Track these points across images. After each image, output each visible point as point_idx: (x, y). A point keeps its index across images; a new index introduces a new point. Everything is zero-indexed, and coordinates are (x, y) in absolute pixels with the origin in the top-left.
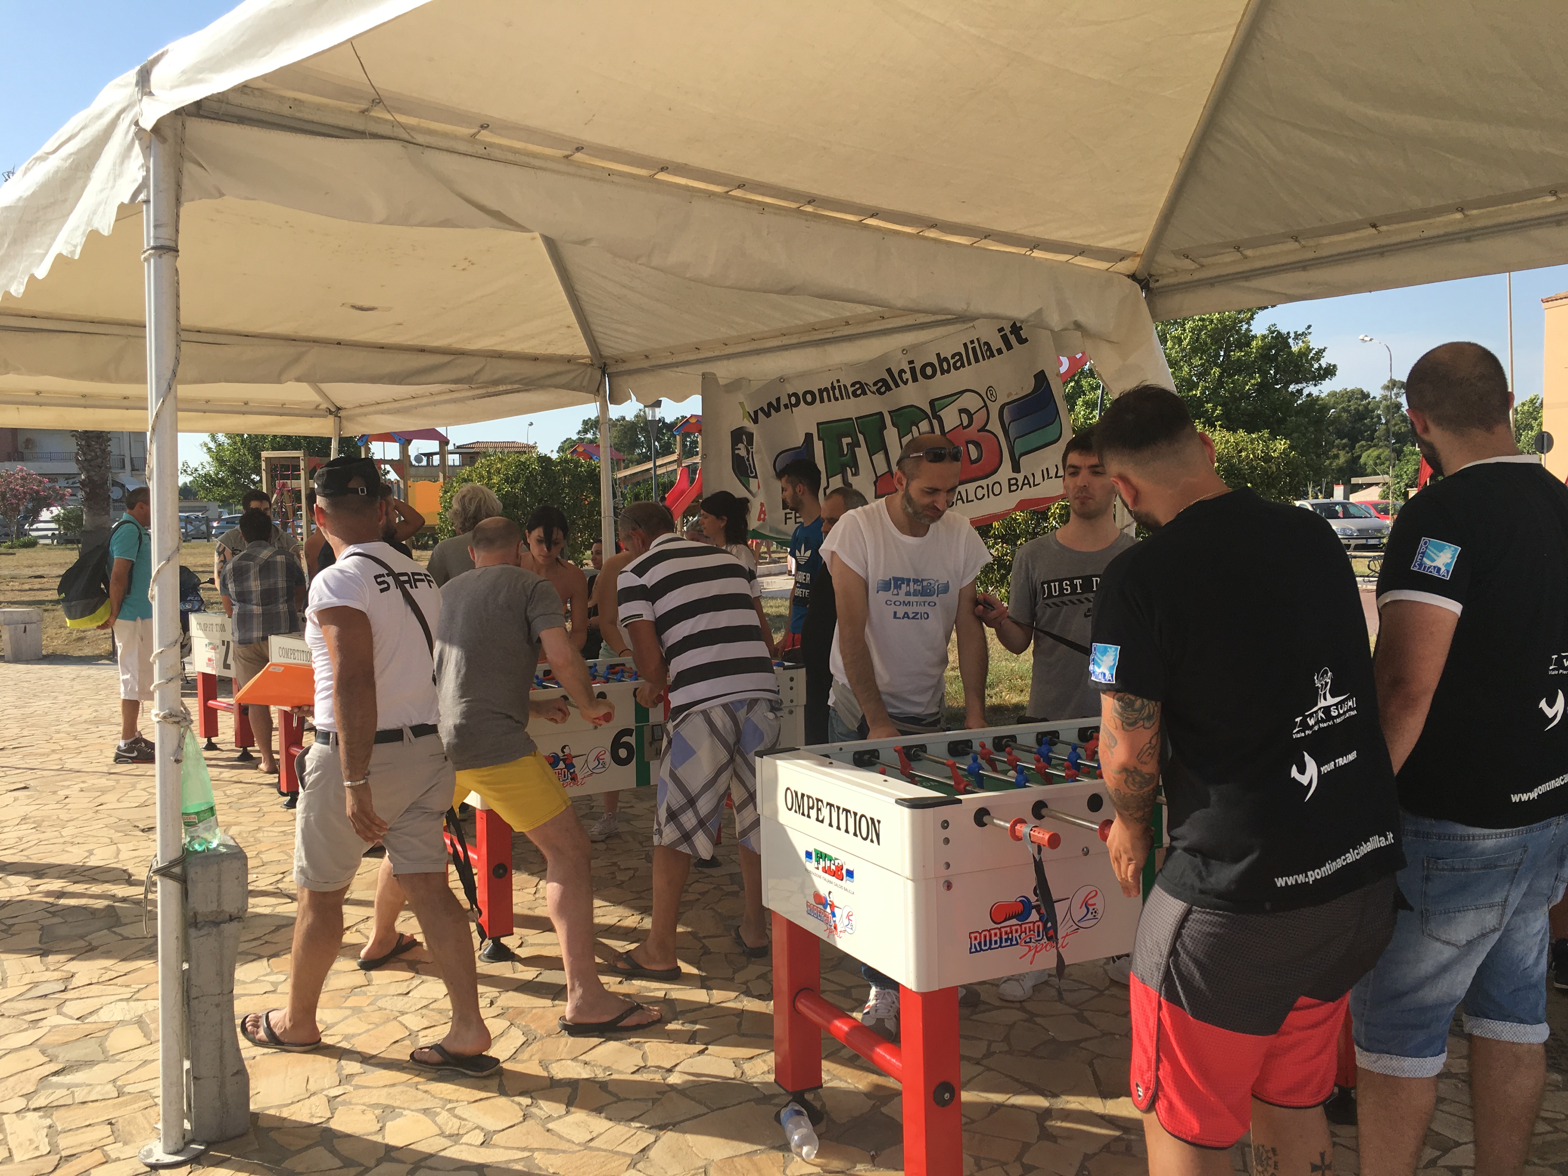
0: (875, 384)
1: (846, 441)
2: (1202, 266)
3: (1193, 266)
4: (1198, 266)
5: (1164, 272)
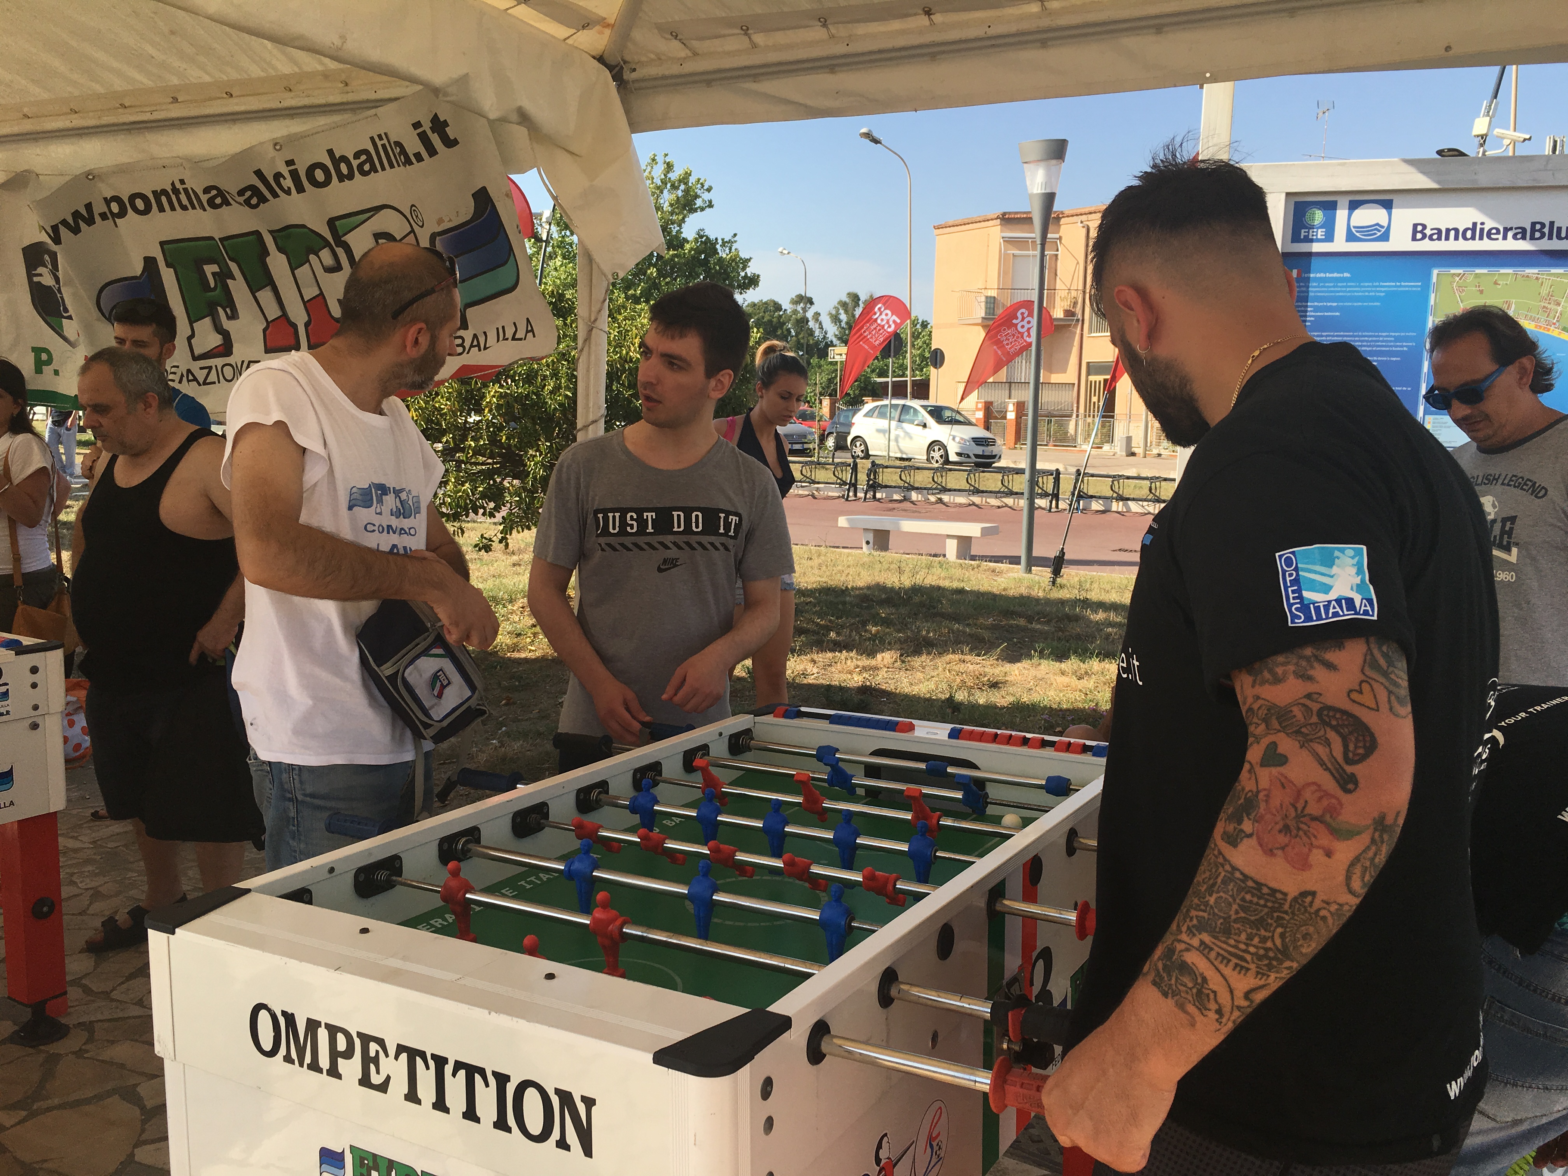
0: (241, 193)
1: (210, 269)
2: (695, 54)
3: (683, 53)
4: (690, 54)
5: (644, 59)
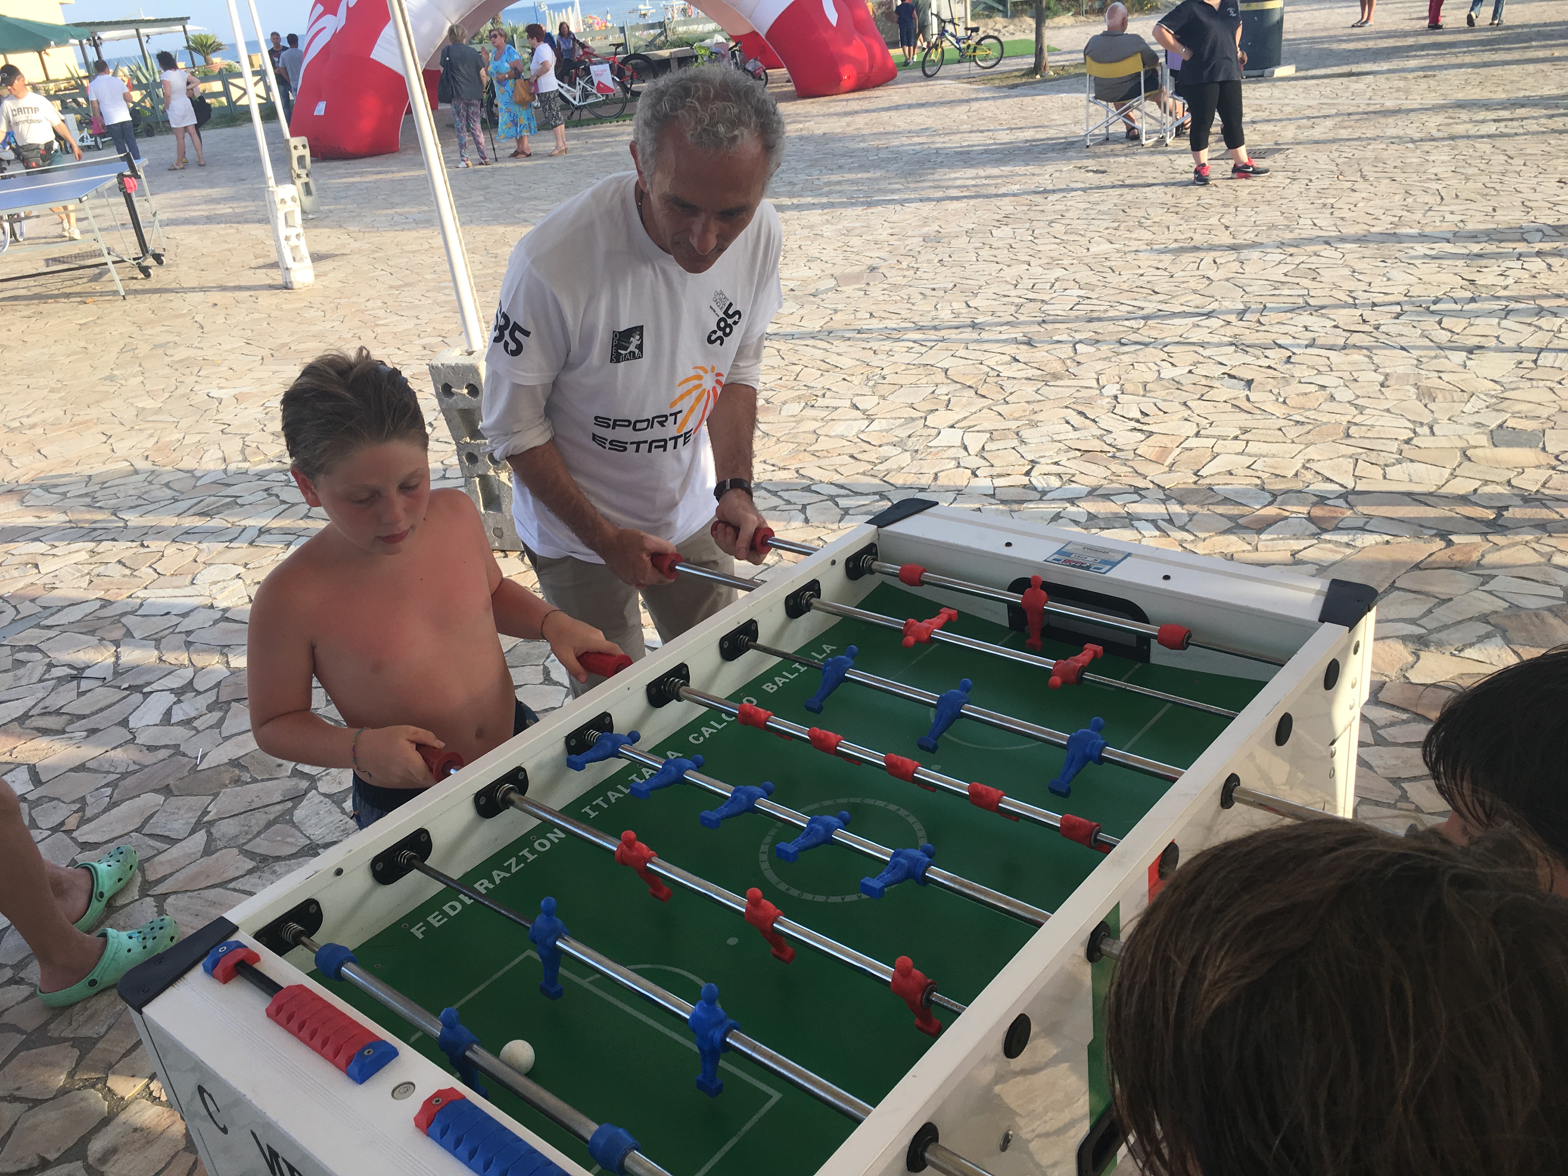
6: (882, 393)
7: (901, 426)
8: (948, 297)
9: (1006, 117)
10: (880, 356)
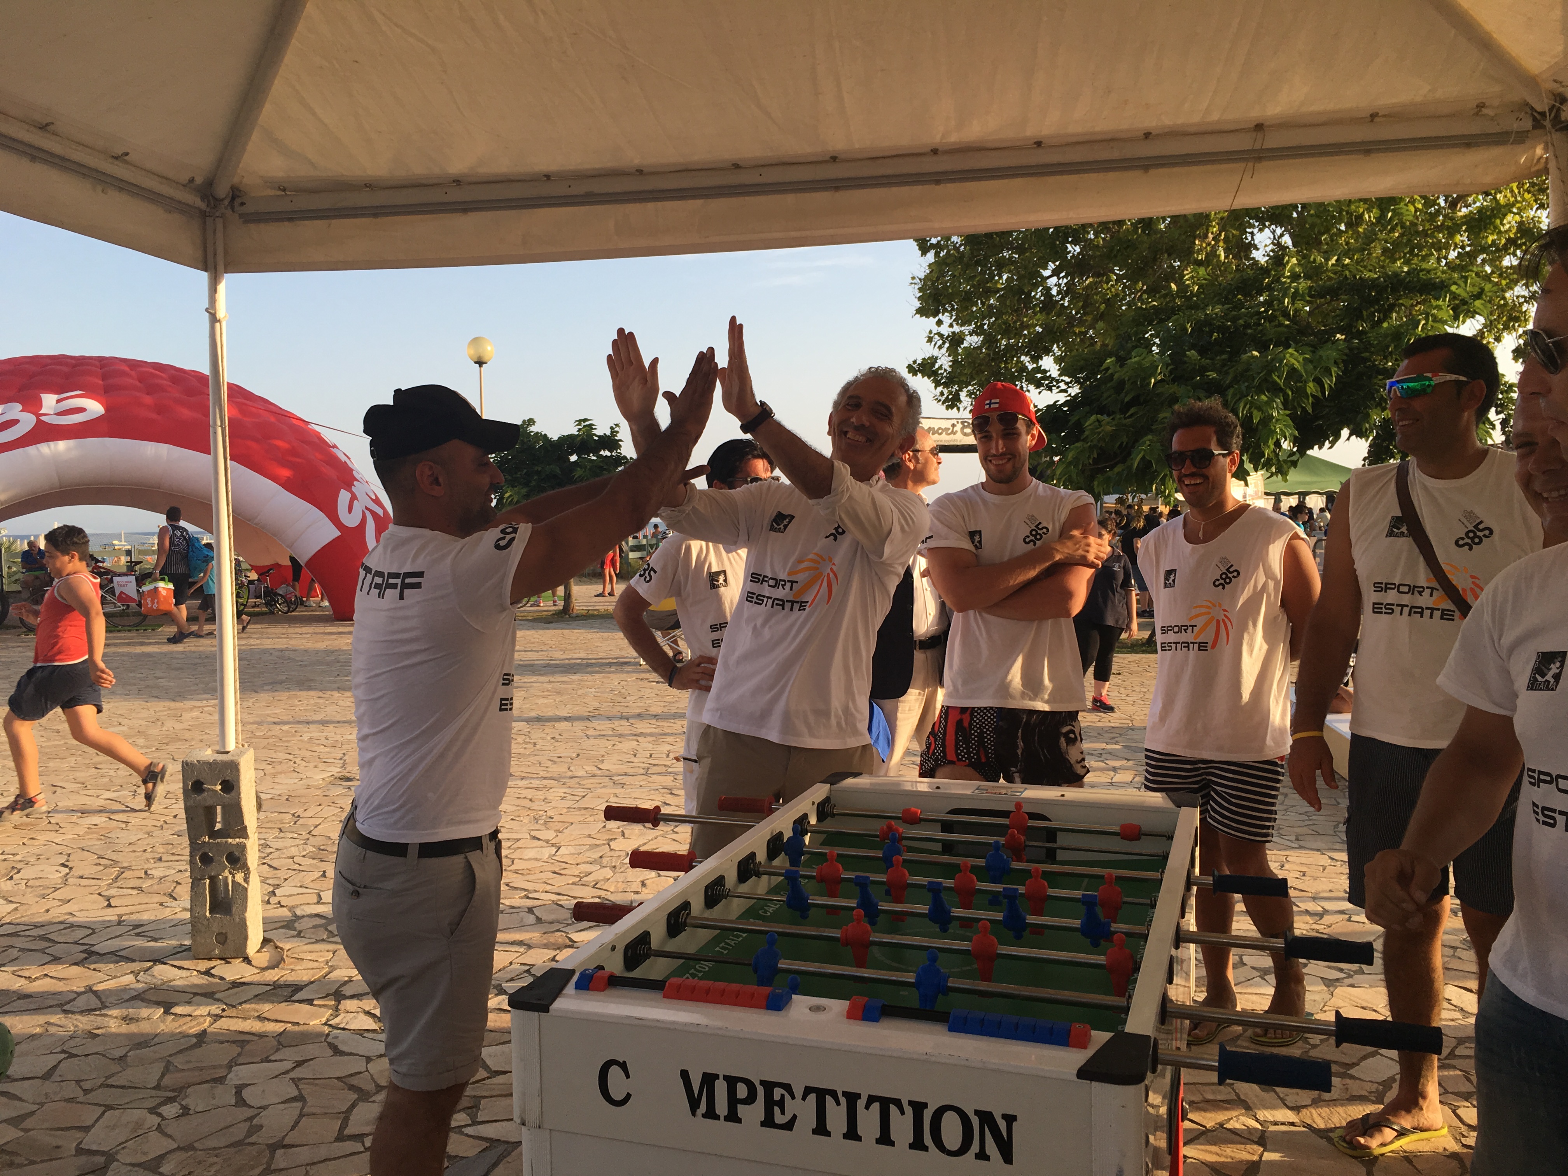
6: (557, 828)
7: (587, 850)
8: (575, 762)
9: (553, 642)
10: (537, 803)
